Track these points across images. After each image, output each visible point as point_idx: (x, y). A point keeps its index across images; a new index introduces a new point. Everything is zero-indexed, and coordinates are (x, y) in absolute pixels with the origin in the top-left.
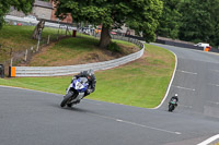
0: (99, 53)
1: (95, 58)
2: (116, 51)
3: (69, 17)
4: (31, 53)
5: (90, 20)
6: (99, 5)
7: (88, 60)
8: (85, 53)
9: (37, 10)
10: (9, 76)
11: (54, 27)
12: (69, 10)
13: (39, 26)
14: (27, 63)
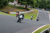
0: (25, 10)
1: (24, 11)
2: (28, 10)
3: (20, 4)
4: (13, 10)
5: (23, 4)
6: (25, 2)
7: (23, 11)
8: (22, 10)
9: (14, 2)
10: (9, 13)
11: (17, 5)
12: (20, 2)
13: (15, 5)
14: (12, 11)
